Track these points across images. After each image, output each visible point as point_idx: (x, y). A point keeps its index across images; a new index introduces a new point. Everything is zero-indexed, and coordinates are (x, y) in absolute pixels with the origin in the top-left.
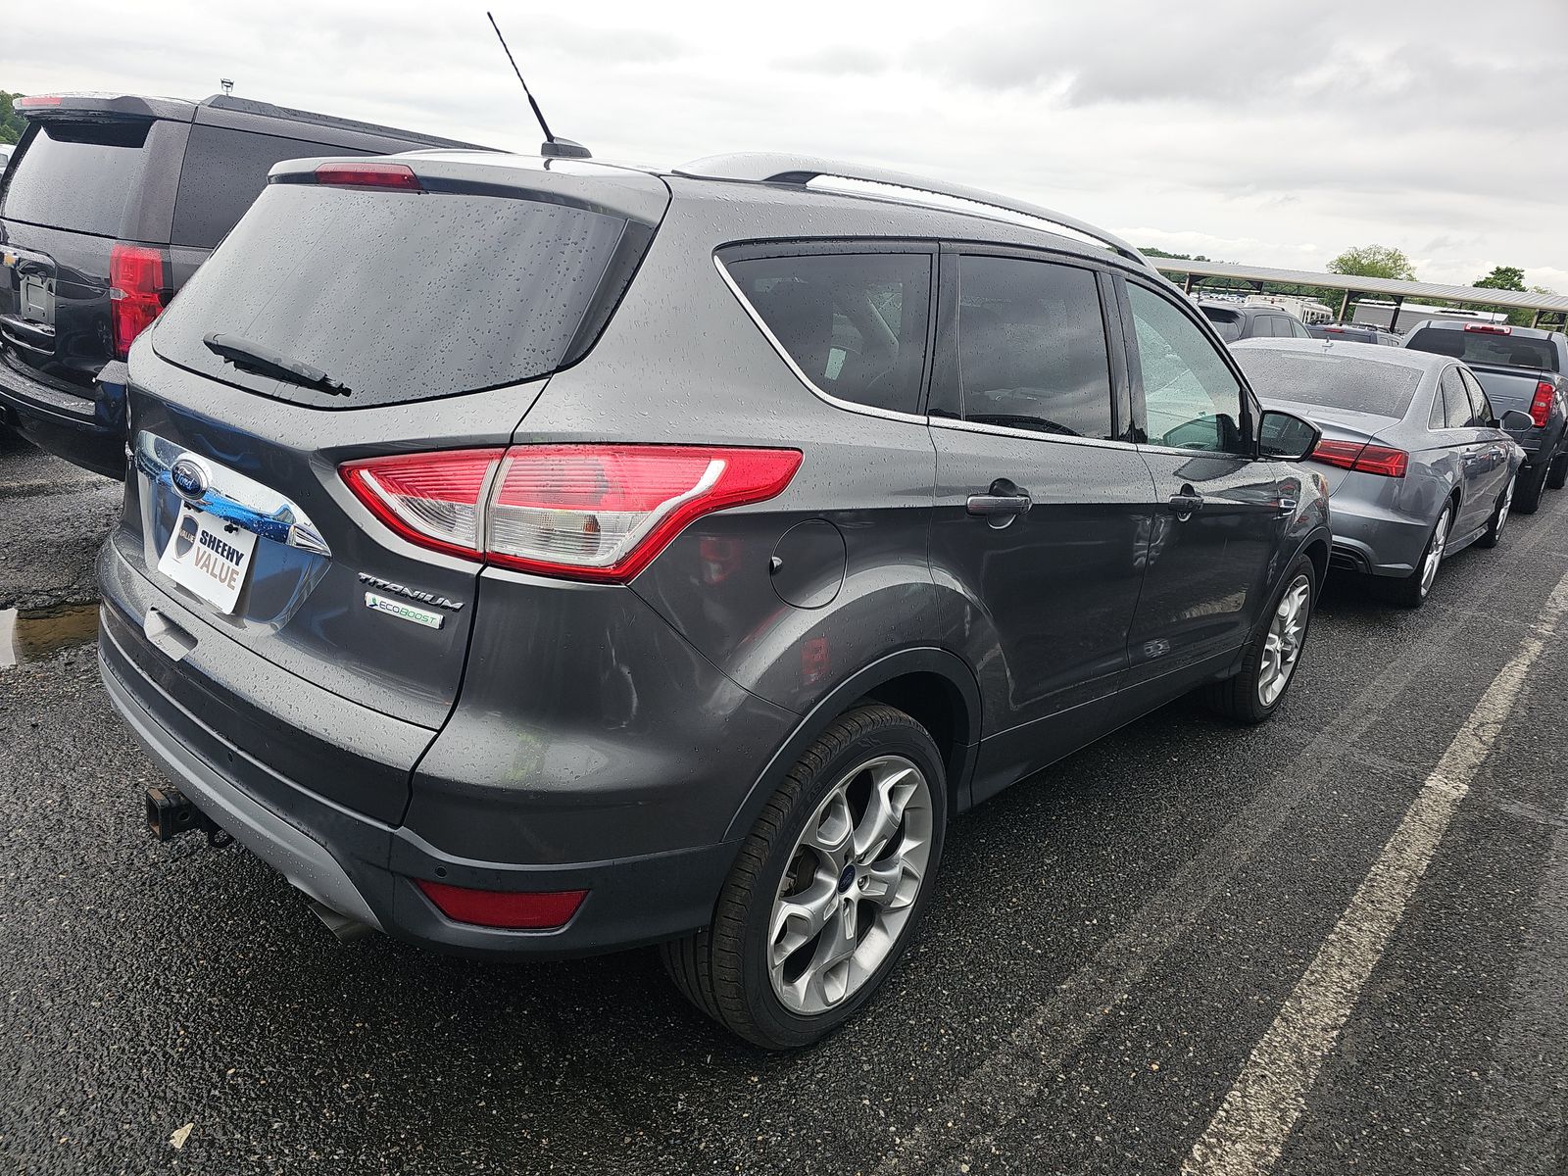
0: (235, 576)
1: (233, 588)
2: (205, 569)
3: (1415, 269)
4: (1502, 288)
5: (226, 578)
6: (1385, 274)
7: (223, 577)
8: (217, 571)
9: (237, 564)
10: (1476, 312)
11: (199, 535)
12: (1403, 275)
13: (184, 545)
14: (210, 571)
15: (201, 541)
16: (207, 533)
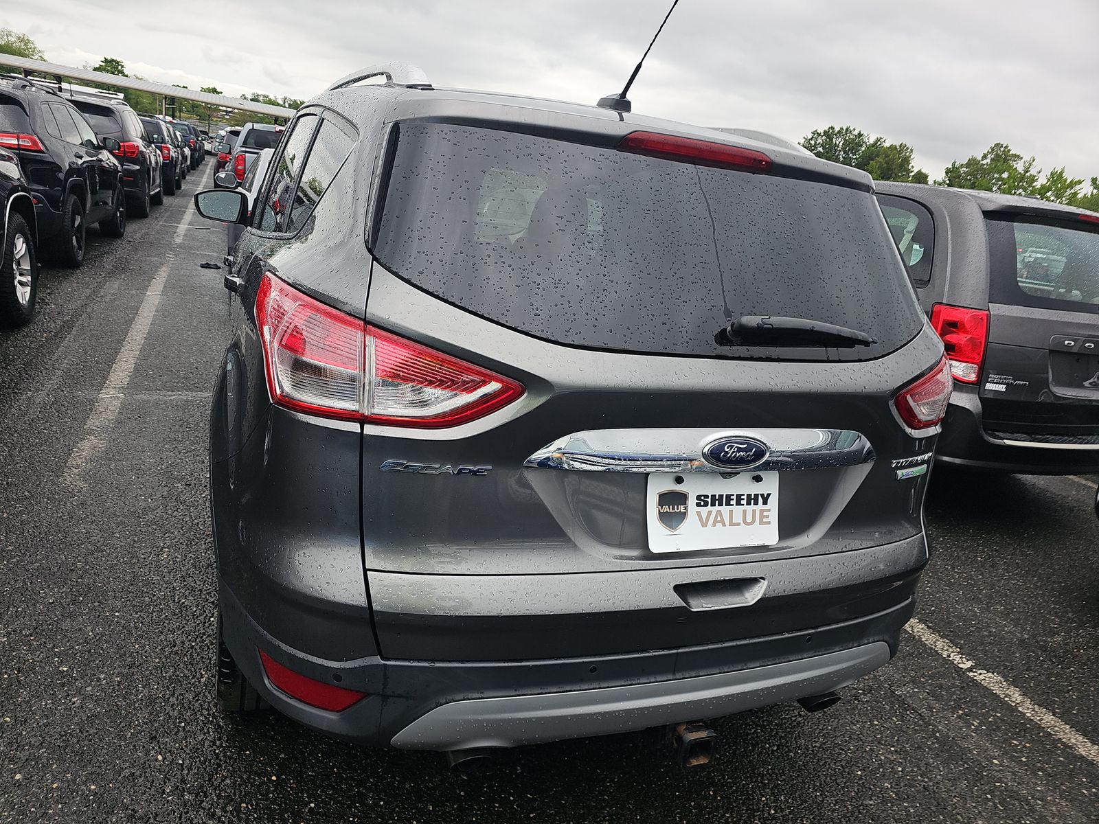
0: (765, 514)
2: (718, 525)
3: (43, 52)
4: (113, 73)
5: (753, 520)
6: (21, 54)
8: (738, 520)
9: (766, 504)
10: (118, 94)
11: (692, 501)
12: (36, 57)
13: (673, 517)
14: (727, 522)
15: (698, 505)
16: (707, 497)
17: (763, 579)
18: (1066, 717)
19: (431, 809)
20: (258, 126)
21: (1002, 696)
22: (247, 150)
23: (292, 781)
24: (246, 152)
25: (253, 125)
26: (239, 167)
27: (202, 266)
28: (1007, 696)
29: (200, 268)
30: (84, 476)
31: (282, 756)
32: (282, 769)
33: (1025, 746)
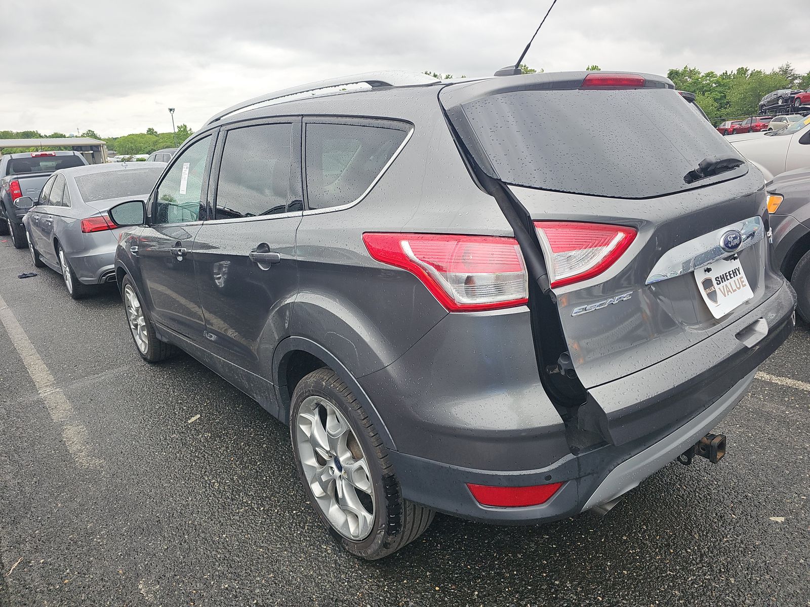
0: (742, 280)
1: (745, 285)
2: (729, 293)
5: (740, 285)
7: (738, 286)
8: (734, 288)
9: (740, 274)
11: (714, 282)
13: (713, 296)
14: (732, 292)
15: (718, 284)
16: (718, 277)
17: (761, 318)
18: (793, 377)
19: (546, 563)
20: (15, 156)
21: (760, 378)
22: (19, 176)
23: (450, 585)
24: (18, 178)
25: (11, 156)
26: (15, 192)
27: (21, 277)
28: (762, 377)
29: (21, 280)
30: (91, 455)
31: (428, 573)
32: (435, 581)
33: (792, 399)
